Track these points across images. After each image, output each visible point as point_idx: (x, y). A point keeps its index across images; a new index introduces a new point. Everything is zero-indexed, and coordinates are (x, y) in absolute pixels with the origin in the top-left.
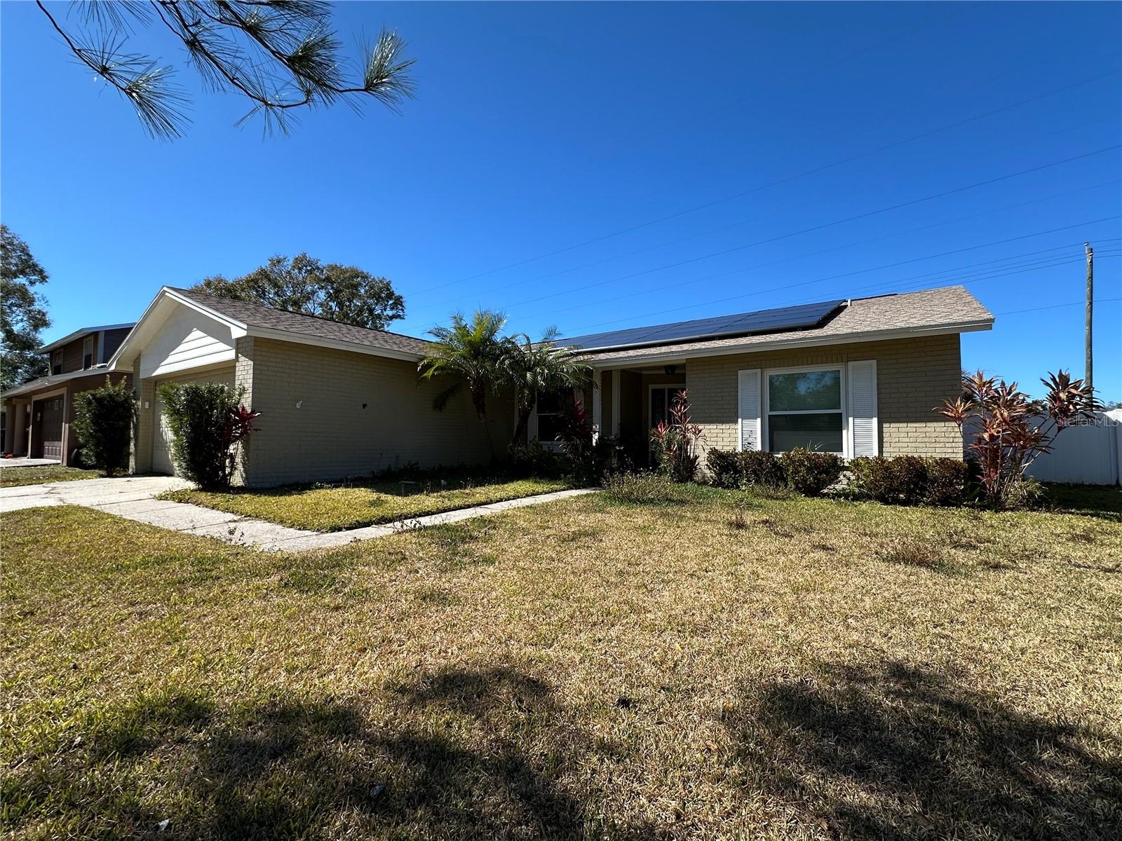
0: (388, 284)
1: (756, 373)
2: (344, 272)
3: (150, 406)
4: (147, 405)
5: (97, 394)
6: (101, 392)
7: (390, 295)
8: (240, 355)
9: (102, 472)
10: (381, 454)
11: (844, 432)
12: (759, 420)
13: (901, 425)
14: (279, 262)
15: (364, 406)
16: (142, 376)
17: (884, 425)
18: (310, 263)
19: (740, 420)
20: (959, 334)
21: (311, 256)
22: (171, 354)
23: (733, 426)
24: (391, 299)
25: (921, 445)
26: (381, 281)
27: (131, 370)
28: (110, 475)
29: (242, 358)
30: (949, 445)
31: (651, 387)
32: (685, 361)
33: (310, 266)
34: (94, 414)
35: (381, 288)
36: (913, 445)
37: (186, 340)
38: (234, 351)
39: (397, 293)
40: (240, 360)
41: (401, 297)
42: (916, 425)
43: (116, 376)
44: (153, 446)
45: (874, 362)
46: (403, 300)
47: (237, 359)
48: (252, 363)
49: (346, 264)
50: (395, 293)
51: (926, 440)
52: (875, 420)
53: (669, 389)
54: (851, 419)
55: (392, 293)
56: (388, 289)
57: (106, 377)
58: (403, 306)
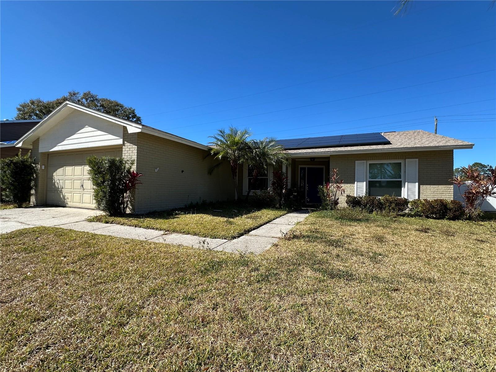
0: (134, 110)
1: (364, 162)
2: (111, 103)
3: (45, 168)
4: (43, 167)
5: (13, 160)
6: (16, 159)
7: (134, 116)
8: (125, 142)
9: (16, 205)
10: (188, 196)
11: (403, 189)
12: (365, 183)
13: (428, 186)
14: (74, 94)
15: (182, 171)
16: (41, 150)
17: (421, 186)
18: (92, 97)
19: (356, 182)
20: (453, 150)
21: (93, 93)
22: (66, 139)
23: (352, 185)
24: (135, 118)
25: (436, 194)
26: (130, 109)
27: (31, 147)
28: (20, 207)
29: (127, 144)
30: (448, 195)
31: (300, 166)
32: (330, 156)
33: (92, 98)
34: (12, 172)
35: (130, 113)
36: (433, 194)
37: (79, 132)
38: (122, 140)
39: (138, 115)
40: (126, 145)
41: (140, 118)
42: (434, 186)
43: (24, 150)
44: (47, 190)
45: (417, 160)
46: (141, 119)
47: (124, 144)
48: (136, 147)
49: (112, 99)
50: (137, 115)
51: (438, 192)
52: (417, 184)
53: (308, 168)
54: (406, 183)
55: (136, 115)
56: (134, 113)
57: (19, 150)
58: (141, 122)
